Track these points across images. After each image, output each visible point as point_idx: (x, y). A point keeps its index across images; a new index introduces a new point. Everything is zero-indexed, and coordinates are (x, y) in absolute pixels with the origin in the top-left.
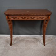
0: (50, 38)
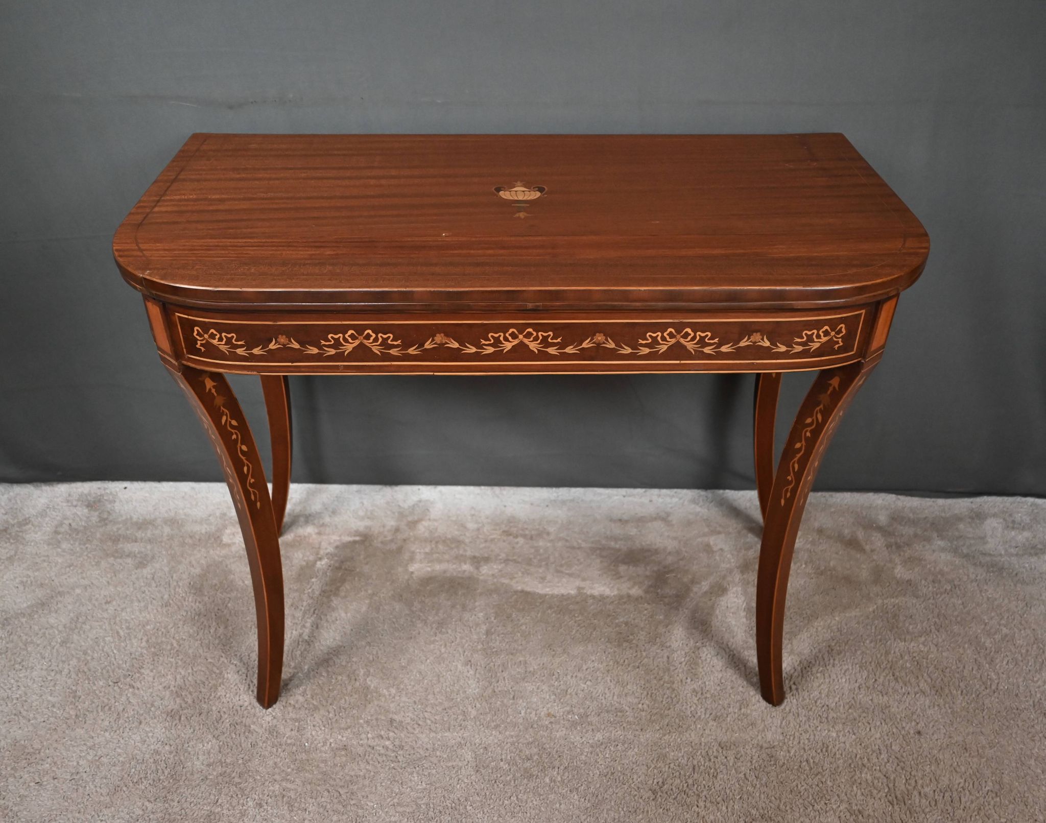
0: (852, 543)
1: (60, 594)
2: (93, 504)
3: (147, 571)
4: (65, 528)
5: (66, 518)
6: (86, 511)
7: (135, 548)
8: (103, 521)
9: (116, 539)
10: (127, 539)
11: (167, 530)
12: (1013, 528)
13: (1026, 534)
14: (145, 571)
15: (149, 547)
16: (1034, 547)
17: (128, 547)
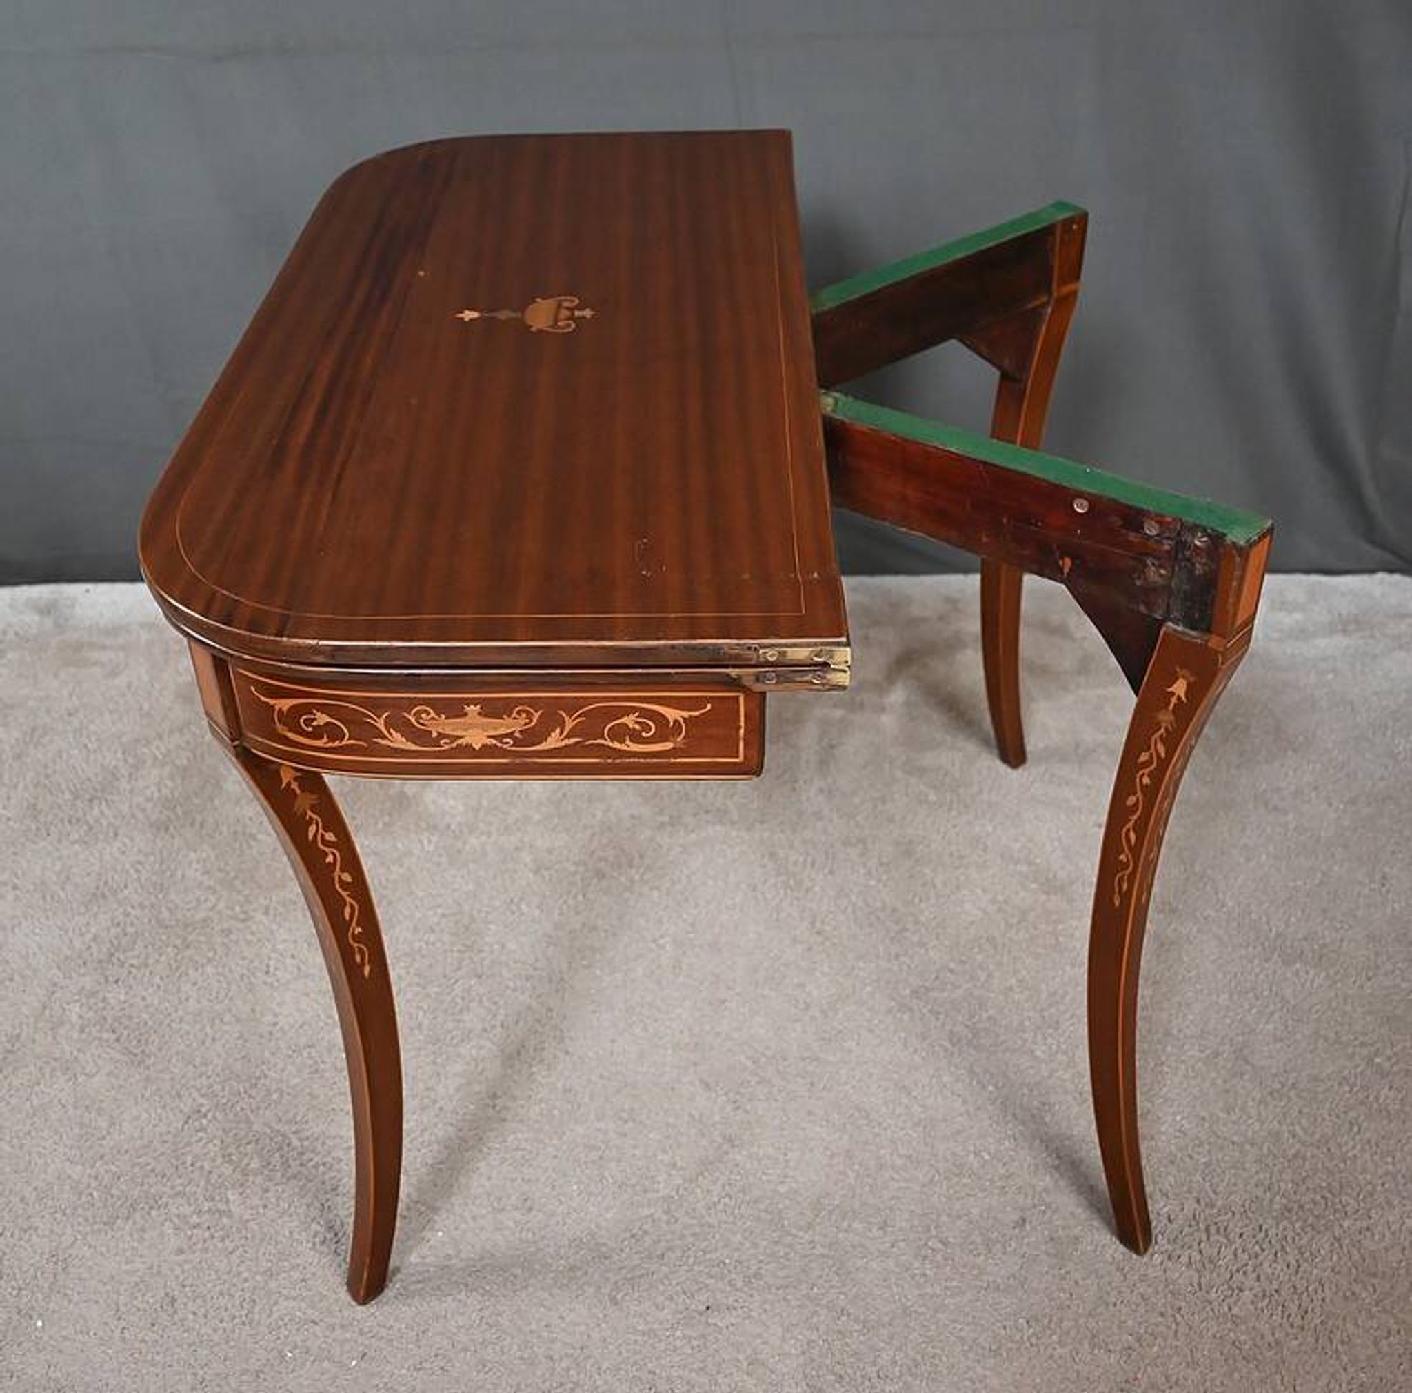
1: (12, 707)
2: (46, 609)
3: (121, 681)
4: (11, 636)
5: (10, 625)
6: (36, 618)
7: (104, 656)
8: (60, 628)
9: (79, 647)
10: (92, 646)
11: (144, 636)
12: (1280, 610)
13: (1298, 616)
14: (117, 681)
15: (121, 654)
16: (1302, 631)
17: (95, 655)
